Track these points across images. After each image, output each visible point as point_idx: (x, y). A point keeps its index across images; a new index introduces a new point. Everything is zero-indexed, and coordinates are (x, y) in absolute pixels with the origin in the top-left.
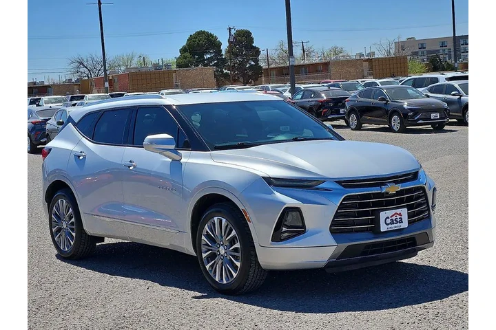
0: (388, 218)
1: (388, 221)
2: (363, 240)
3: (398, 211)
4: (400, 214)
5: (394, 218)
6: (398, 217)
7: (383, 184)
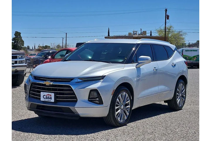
0: (45, 95)
1: (45, 97)
2: (37, 102)
3: (50, 94)
4: (50, 95)
5: (48, 96)
6: (50, 96)
7: (45, 80)
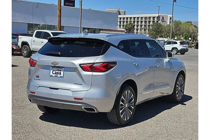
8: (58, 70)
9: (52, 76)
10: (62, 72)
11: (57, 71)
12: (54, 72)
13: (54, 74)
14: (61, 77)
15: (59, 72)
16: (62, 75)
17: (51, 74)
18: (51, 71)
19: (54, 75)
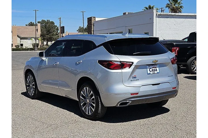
8: (154, 67)
9: (150, 74)
10: (158, 69)
11: (153, 69)
12: (151, 70)
13: (151, 71)
14: (158, 73)
15: (155, 68)
16: (158, 71)
17: (149, 72)
18: (148, 69)
19: (151, 73)
